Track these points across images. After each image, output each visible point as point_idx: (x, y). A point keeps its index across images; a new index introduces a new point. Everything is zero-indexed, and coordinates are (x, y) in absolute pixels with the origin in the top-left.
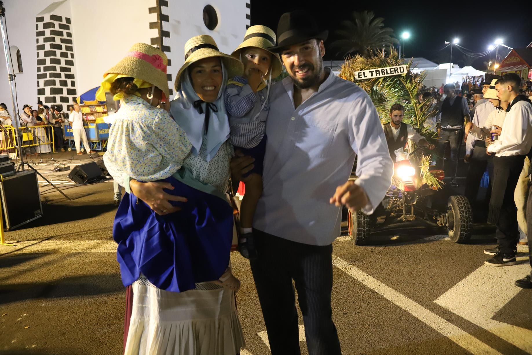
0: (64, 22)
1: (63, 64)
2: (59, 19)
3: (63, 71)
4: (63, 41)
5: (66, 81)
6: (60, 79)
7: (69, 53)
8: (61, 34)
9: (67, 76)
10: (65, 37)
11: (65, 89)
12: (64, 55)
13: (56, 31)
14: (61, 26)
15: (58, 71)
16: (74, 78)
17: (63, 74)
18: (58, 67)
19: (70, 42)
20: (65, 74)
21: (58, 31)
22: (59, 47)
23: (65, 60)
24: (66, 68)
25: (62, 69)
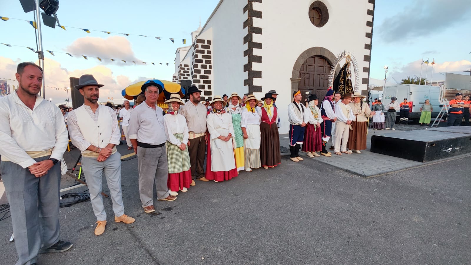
0: (206, 43)
1: (202, 73)
2: (202, 41)
3: (202, 78)
4: (203, 57)
5: (204, 86)
6: (199, 84)
7: (208, 65)
8: (203, 52)
9: (204, 82)
10: (206, 54)
12: (203, 67)
13: (199, 50)
14: (203, 47)
15: (198, 78)
16: (210, 83)
17: (202, 80)
18: (198, 75)
19: (210, 57)
20: (203, 80)
21: (201, 50)
22: (201, 61)
23: (205, 71)
24: (205, 76)
25: (202, 77)
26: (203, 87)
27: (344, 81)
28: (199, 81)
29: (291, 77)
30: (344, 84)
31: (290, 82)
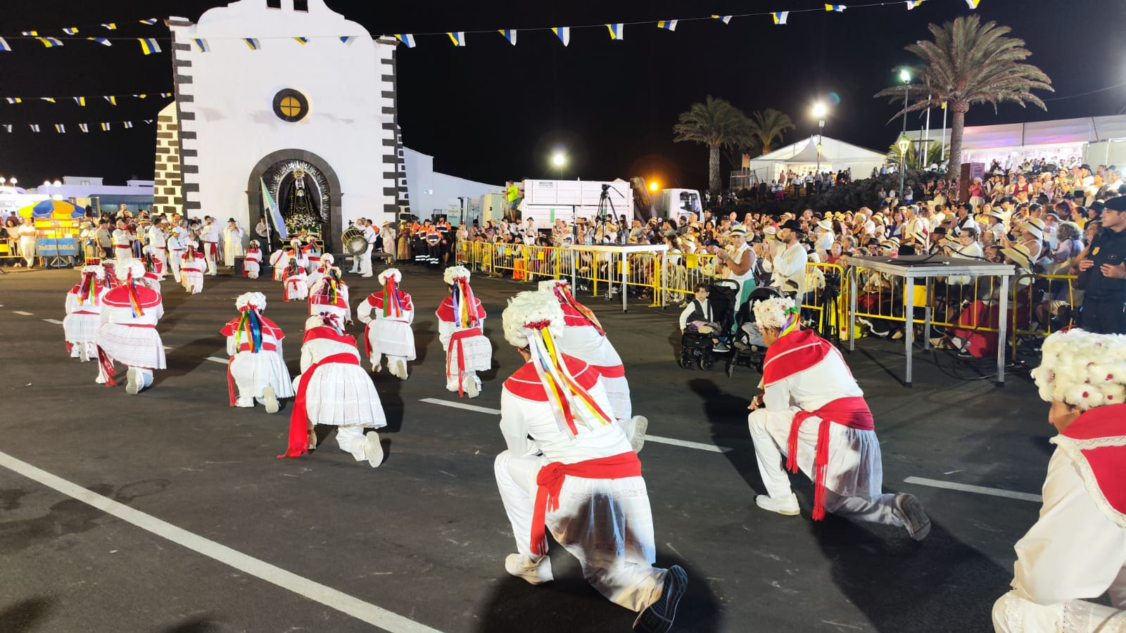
0: (175, 122)
1: (170, 169)
3: (170, 178)
4: (170, 143)
6: (166, 187)
8: (170, 135)
9: (174, 183)
10: (175, 138)
11: (171, 198)
12: (170, 159)
13: (163, 133)
14: (169, 127)
17: (169, 181)
20: (172, 181)
21: (166, 133)
23: (174, 165)
24: (175, 174)
25: (169, 175)
26: (172, 191)
27: (294, 198)
28: (164, 183)
29: (247, 190)
30: (293, 202)
31: (246, 196)
